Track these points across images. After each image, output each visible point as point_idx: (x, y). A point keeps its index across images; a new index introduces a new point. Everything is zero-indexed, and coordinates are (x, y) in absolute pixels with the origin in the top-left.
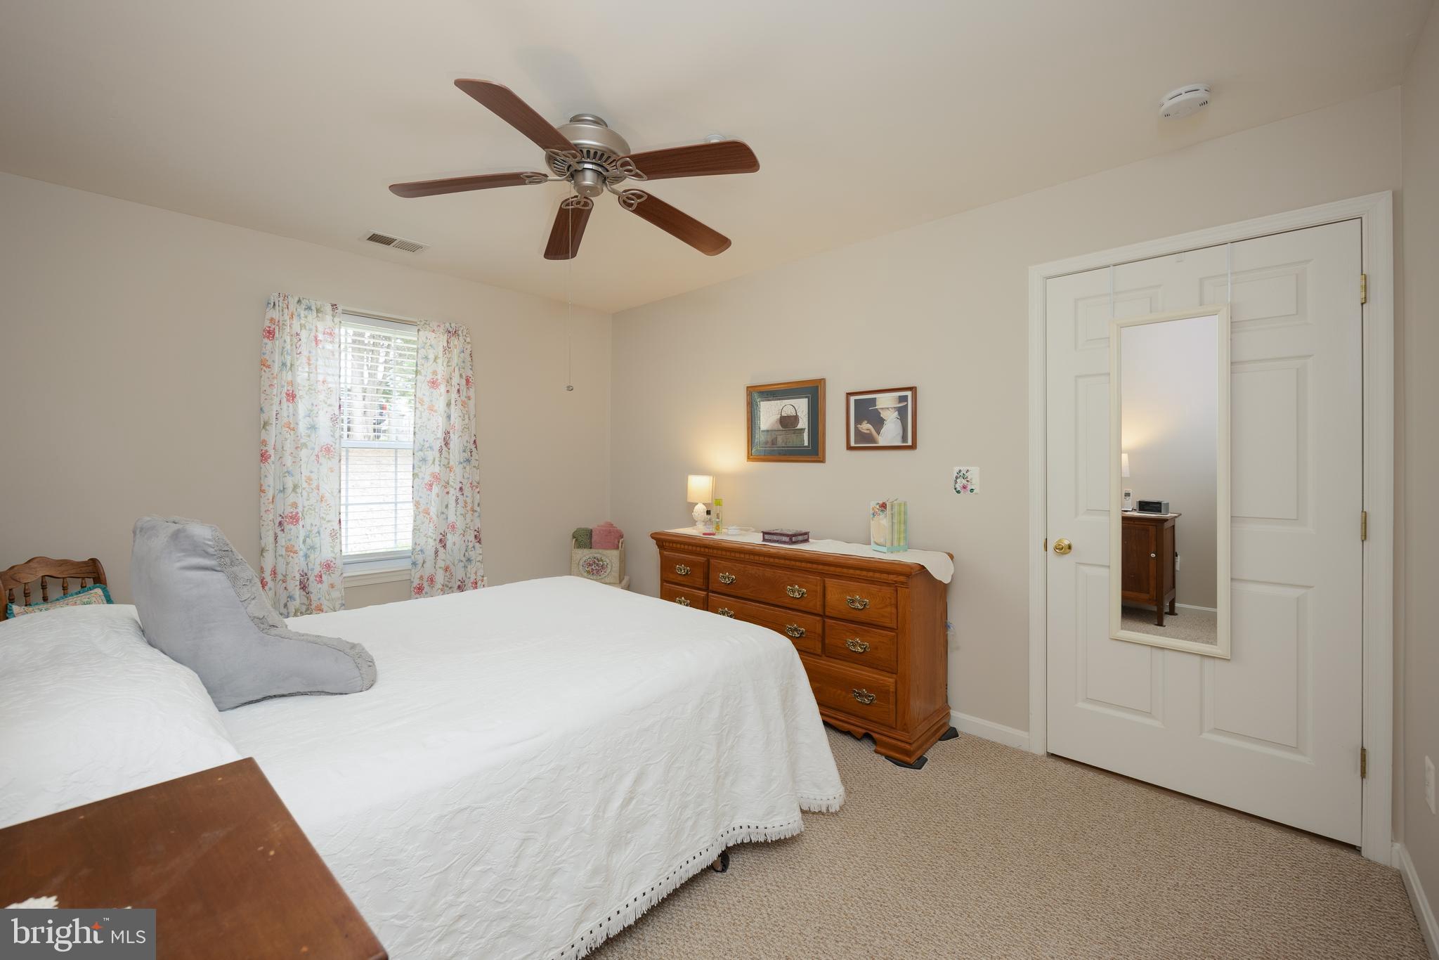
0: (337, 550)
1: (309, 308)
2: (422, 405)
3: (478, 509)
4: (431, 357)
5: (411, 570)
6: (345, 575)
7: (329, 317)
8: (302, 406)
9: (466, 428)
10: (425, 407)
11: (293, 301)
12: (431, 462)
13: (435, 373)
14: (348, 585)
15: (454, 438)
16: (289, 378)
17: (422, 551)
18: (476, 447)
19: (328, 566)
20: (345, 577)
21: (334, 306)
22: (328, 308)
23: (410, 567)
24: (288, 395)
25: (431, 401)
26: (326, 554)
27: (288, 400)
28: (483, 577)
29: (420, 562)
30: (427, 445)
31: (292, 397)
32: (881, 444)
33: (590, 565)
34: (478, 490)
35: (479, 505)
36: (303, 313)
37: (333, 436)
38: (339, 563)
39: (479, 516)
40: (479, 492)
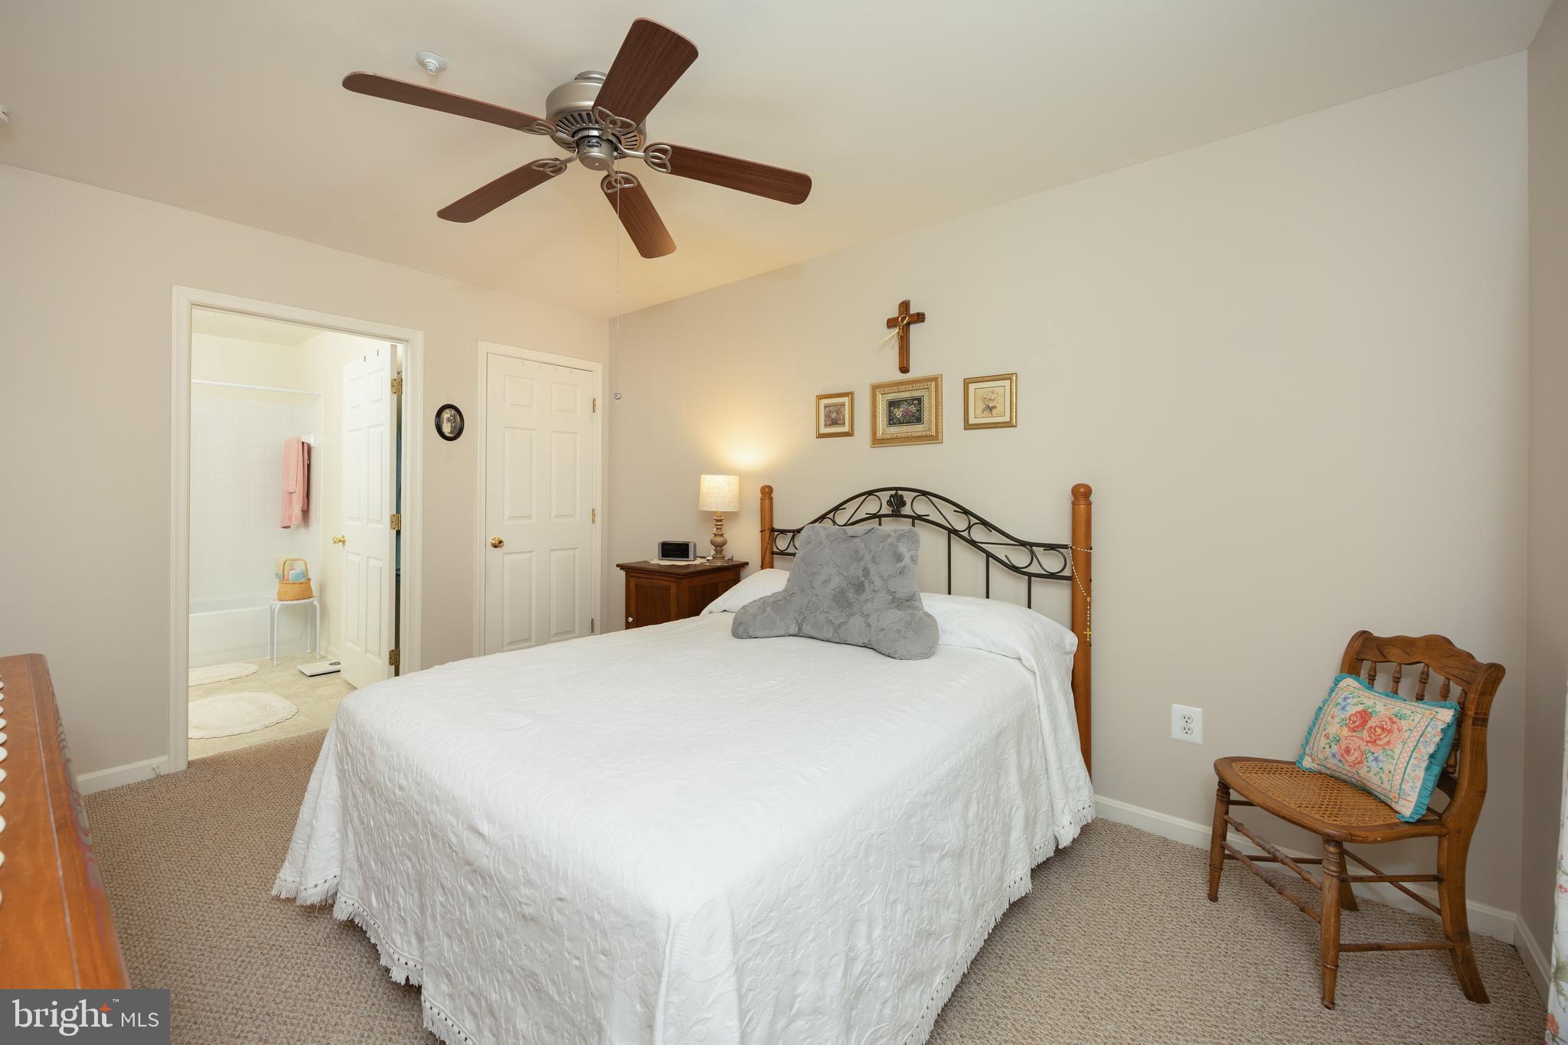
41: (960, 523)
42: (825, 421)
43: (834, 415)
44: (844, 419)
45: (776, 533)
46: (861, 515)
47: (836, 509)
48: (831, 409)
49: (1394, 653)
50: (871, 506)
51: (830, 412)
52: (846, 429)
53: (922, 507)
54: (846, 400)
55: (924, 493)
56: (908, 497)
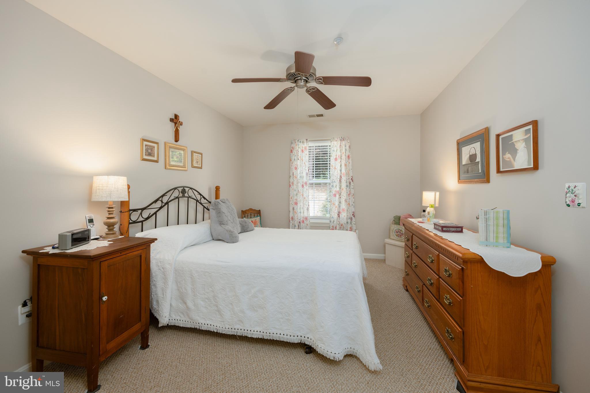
0: (308, 214)
1: (300, 142)
2: (332, 167)
3: (354, 204)
4: (335, 150)
5: (329, 223)
6: (310, 222)
7: (305, 143)
8: (299, 171)
9: (348, 174)
10: (333, 168)
11: (296, 141)
12: (335, 187)
13: (336, 156)
14: (312, 225)
15: (344, 178)
16: (296, 163)
17: (332, 217)
18: (352, 181)
19: (306, 218)
20: (310, 223)
21: (307, 140)
22: (305, 141)
23: (329, 222)
24: (295, 168)
25: (335, 165)
26: (306, 215)
27: (295, 170)
28: (356, 230)
29: (332, 221)
30: (334, 181)
31: (296, 168)
32: (516, 168)
33: (397, 232)
34: (353, 197)
35: (354, 203)
36: (299, 143)
37: (307, 179)
38: (309, 218)
39: (354, 207)
40: (354, 198)
41: (199, 197)
42: (145, 152)
43: (149, 151)
44: (154, 154)
45: (131, 212)
46: (172, 198)
47: (162, 196)
48: (148, 147)
49: (247, 212)
50: (176, 194)
51: (148, 149)
52: (155, 158)
53: (191, 193)
54: (156, 145)
55: (191, 188)
56: (187, 189)
